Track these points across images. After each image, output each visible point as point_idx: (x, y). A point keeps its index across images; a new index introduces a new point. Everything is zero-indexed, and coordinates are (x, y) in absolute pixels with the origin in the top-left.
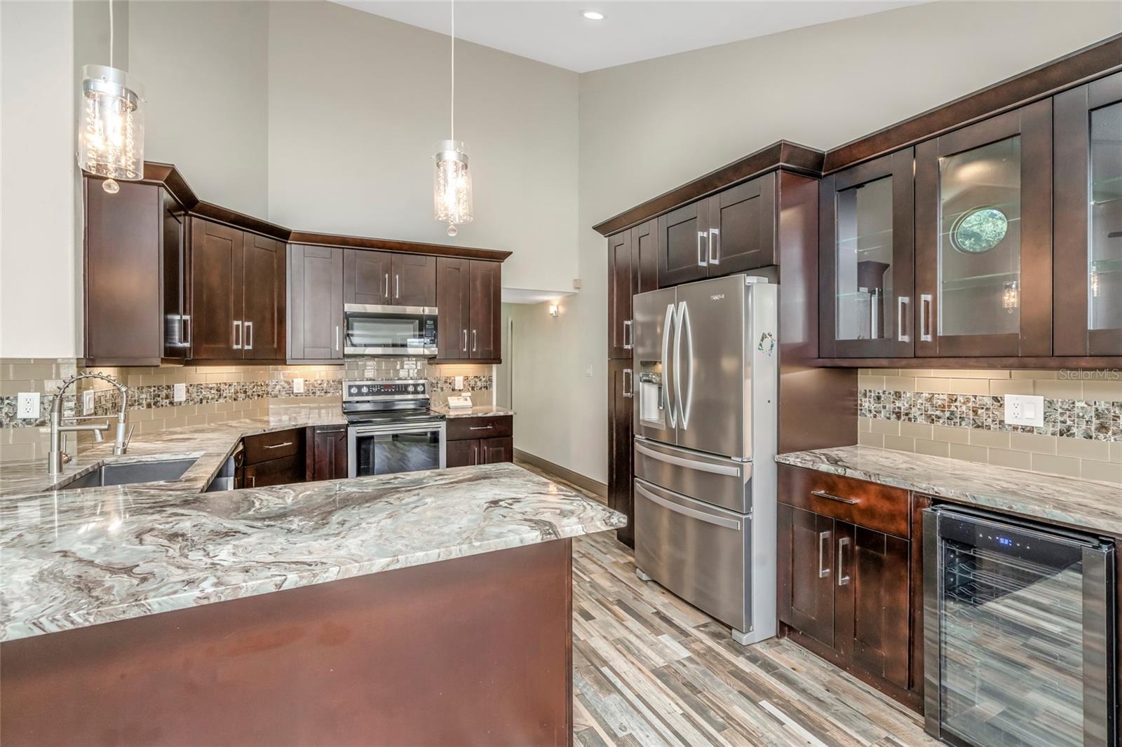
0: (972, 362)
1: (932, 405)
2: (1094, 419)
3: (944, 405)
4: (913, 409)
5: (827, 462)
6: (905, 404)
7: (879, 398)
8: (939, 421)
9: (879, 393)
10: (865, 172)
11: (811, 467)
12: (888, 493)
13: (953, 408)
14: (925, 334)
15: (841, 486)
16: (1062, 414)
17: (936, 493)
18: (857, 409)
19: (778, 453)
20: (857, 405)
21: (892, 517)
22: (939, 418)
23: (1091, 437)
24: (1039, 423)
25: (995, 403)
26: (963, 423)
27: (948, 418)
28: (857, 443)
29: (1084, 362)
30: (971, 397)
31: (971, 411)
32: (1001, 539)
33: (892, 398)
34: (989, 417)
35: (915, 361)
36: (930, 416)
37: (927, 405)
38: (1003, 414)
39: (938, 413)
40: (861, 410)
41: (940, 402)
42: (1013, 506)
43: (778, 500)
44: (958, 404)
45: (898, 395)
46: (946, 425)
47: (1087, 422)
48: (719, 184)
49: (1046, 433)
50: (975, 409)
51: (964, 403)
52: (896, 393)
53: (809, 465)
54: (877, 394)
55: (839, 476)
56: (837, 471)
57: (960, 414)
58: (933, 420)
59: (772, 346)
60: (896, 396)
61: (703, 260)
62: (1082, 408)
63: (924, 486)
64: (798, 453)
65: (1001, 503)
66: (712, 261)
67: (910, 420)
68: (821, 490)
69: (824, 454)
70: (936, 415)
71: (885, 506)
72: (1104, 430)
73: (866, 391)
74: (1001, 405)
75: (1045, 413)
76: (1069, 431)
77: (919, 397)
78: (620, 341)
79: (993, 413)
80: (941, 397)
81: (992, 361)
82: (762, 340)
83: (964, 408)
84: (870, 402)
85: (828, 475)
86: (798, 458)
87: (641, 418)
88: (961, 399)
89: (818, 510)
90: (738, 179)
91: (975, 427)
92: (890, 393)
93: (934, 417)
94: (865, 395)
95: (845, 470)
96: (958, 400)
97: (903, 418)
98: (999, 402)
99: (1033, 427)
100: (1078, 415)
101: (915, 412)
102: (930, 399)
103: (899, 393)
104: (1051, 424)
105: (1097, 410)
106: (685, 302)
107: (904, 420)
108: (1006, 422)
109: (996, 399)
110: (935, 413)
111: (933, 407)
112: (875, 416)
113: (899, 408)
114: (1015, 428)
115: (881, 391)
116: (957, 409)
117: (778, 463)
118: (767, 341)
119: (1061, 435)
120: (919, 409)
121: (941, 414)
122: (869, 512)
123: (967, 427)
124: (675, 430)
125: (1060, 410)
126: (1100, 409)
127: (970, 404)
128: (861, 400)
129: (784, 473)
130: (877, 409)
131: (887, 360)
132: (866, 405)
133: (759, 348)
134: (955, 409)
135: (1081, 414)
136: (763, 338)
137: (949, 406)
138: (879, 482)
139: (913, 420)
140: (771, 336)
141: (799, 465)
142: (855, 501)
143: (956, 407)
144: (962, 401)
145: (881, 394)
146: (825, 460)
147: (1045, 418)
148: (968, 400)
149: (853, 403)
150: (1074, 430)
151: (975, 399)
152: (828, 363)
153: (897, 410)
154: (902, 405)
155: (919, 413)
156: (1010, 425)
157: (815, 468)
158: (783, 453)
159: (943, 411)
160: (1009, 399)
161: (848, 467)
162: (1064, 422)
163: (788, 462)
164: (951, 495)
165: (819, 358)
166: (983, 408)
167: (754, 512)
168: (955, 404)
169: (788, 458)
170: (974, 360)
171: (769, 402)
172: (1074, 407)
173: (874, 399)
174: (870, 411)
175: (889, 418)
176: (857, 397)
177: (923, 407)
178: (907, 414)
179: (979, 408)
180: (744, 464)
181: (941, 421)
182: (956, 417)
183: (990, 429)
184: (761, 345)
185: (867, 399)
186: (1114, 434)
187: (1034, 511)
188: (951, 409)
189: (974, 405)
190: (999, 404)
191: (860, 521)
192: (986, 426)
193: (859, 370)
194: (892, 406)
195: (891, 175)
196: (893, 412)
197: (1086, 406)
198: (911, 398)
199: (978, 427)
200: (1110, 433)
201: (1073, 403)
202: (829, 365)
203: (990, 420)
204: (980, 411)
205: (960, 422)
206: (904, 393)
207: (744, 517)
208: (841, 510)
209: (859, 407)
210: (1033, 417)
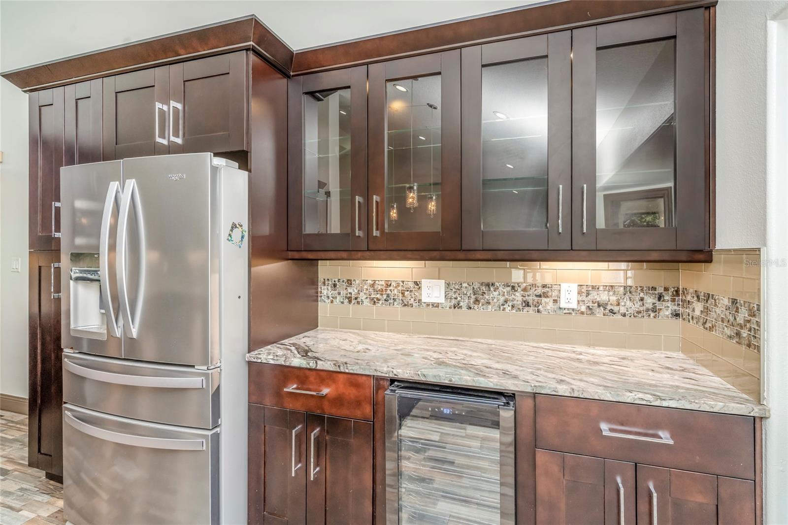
0: (409, 254)
1: (374, 290)
2: (472, 296)
3: (382, 289)
4: (361, 294)
5: (298, 356)
6: (355, 289)
7: (335, 285)
8: (379, 303)
9: (335, 281)
10: (327, 80)
11: (283, 363)
12: (354, 380)
13: (389, 292)
14: (376, 230)
15: (312, 379)
16: (455, 292)
17: (395, 375)
18: (318, 296)
19: (249, 352)
20: (317, 293)
21: (358, 403)
22: (379, 300)
23: (470, 308)
24: (441, 300)
25: (416, 286)
26: (396, 303)
27: (385, 300)
28: (318, 327)
29: (479, 255)
30: (400, 282)
31: (400, 294)
32: (445, 410)
33: (345, 285)
34: (412, 297)
35: (368, 253)
36: (373, 299)
37: (370, 290)
38: (421, 294)
39: (378, 296)
40: (321, 297)
41: (380, 287)
42: (452, 379)
43: (249, 402)
44: (391, 288)
45: (349, 283)
46: (384, 305)
47: (469, 297)
48: (181, 51)
49: (446, 307)
50: (403, 292)
51: (396, 287)
52: (348, 280)
53: (281, 362)
54: (333, 282)
55: (310, 369)
56: (309, 364)
57: (393, 296)
58: (375, 302)
59: (243, 237)
60: (348, 283)
61: (162, 136)
62: (466, 287)
63: (385, 369)
64: (269, 347)
65: (444, 378)
66: (172, 139)
67: (358, 303)
68: (293, 385)
69: (294, 345)
70: (377, 298)
71: (351, 393)
72: (477, 303)
73: (325, 279)
74: (419, 287)
75: (445, 292)
76: (459, 305)
77: (365, 284)
78: (46, 226)
79: (415, 294)
80: (381, 283)
81: (422, 253)
82: (232, 231)
83: (396, 291)
84: (328, 289)
85: (300, 369)
86: (269, 354)
87: (72, 327)
88: (394, 284)
89: (290, 405)
90: (204, 50)
91: (403, 306)
92: (343, 281)
93: (375, 299)
94: (324, 283)
95: (316, 363)
96: (392, 285)
97: (353, 302)
98: (418, 285)
99: (438, 303)
100: (464, 292)
101: (362, 296)
102: (373, 285)
103: (350, 280)
104: (449, 300)
105: (474, 289)
106: (134, 180)
107: (354, 304)
108: (423, 301)
109: (416, 283)
110: (376, 297)
111: (375, 291)
112: (332, 302)
113: (350, 293)
114: (428, 305)
115: (336, 280)
116: (391, 292)
117: (250, 363)
118: (237, 233)
119: (455, 308)
120: (365, 293)
121: (381, 297)
122: (338, 401)
123: (398, 306)
124: (119, 339)
125: (454, 290)
126: (475, 287)
127: (400, 288)
128: (321, 288)
129: (255, 370)
130: (333, 296)
131: (346, 253)
132: (325, 292)
133: (228, 239)
134: (390, 292)
135: (465, 292)
136: (232, 227)
137: (386, 290)
138: (347, 371)
139: (361, 303)
140: (241, 226)
141: (272, 362)
142: (325, 391)
143: (391, 290)
144: (395, 286)
145: (337, 282)
146: (296, 352)
147: (446, 296)
148: (398, 285)
149: (313, 291)
150: (462, 304)
151: (403, 283)
152: (296, 255)
153: (349, 295)
154: (353, 290)
155: (365, 297)
156: (425, 303)
157: (288, 364)
158: (253, 350)
159: (382, 295)
160: (425, 283)
161: (319, 359)
162: (456, 298)
163: (259, 361)
164: (407, 375)
165: (288, 250)
166: (408, 291)
167: (223, 424)
168: (390, 288)
169: (260, 356)
170: (410, 252)
171: (239, 297)
172: (461, 287)
173: (331, 287)
174: (328, 297)
175: (342, 303)
176: (318, 286)
177: (368, 292)
178: (356, 299)
179: (405, 291)
180: (210, 372)
181: (380, 303)
182: (390, 299)
183: (412, 306)
184: (230, 235)
185: (326, 287)
186: (483, 305)
187: (467, 381)
188: (388, 293)
189: (402, 289)
190: (418, 287)
191: (330, 411)
192: (410, 304)
193: (319, 261)
194: (345, 292)
195: (349, 87)
196: (346, 297)
197: (468, 286)
198: (359, 285)
199: (405, 305)
200: (480, 305)
201: (461, 284)
202: (297, 257)
203: (412, 300)
204: (406, 293)
205: (393, 302)
206: (354, 280)
207: (209, 433)
208: (312, 403)
209: (319, 295)
210: (438, 296)
